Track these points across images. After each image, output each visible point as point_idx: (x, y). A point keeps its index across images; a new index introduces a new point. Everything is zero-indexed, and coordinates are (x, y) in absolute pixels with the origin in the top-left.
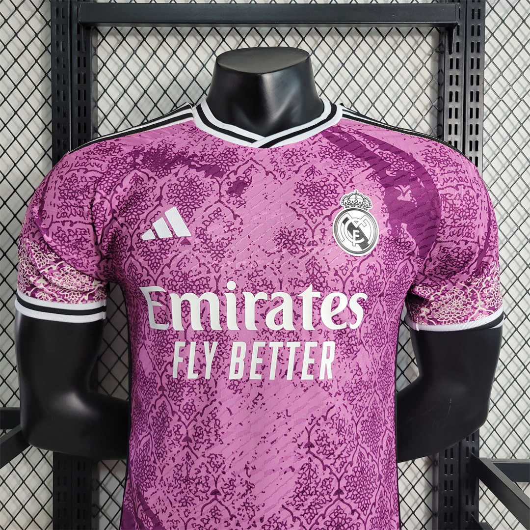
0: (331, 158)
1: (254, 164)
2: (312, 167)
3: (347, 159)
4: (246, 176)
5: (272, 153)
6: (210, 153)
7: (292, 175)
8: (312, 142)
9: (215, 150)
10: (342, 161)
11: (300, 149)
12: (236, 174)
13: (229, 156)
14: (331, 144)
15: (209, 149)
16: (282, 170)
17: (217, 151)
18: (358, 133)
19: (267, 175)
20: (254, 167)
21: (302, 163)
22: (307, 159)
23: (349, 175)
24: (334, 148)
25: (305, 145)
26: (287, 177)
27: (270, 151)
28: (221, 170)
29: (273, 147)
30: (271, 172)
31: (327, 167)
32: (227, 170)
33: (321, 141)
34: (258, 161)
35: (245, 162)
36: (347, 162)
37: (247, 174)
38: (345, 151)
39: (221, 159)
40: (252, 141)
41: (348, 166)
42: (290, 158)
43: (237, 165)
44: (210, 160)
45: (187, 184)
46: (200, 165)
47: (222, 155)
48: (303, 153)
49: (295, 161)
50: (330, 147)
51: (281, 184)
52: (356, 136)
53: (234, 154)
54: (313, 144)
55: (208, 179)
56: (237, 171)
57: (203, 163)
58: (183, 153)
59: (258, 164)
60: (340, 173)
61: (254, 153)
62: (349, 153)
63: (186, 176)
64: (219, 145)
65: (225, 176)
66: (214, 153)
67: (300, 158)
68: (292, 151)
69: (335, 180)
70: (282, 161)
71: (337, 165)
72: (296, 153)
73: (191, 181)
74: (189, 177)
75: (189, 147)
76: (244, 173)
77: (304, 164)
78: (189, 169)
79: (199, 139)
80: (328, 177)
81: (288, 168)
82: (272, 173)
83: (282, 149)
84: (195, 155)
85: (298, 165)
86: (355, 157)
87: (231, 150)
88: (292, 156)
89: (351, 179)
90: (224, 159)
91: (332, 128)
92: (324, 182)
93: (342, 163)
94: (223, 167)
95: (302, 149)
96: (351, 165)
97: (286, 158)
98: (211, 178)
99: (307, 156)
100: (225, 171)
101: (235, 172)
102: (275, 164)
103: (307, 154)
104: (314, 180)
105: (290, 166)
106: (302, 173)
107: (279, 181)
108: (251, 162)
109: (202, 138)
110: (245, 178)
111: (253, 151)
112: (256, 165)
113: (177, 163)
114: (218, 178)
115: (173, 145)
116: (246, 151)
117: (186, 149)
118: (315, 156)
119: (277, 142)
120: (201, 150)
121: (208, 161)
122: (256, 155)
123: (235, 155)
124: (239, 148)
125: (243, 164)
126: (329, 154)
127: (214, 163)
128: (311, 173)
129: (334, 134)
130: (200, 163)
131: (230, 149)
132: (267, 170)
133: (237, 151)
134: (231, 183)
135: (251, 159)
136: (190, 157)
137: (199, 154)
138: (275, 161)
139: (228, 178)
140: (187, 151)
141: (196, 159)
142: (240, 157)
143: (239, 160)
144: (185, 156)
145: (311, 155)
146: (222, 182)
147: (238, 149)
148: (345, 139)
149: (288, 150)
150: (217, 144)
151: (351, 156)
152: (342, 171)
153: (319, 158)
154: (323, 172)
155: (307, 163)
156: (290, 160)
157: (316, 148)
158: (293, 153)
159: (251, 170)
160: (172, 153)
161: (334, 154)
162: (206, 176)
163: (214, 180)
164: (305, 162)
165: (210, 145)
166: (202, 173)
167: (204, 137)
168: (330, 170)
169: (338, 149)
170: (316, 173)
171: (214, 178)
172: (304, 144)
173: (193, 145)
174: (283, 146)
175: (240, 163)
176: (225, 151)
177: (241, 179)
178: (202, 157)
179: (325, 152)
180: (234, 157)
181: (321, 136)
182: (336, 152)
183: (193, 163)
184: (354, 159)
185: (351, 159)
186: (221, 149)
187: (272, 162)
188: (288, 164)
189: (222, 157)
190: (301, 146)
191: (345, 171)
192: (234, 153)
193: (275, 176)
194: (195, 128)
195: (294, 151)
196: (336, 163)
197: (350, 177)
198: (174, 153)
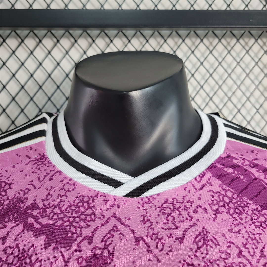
0: (228, 212)
1: (118, 223)
2: (203, 231)
3: (250, 212)
4: (106, 247)
5: (143, 206)
6: (56, 203)
7: (173, 244)
8: (198, 186)
9: (64, 198)
10: (244, 216)
11: (184, 198)
12: (90, 242)
13: (82, 209)
14: (225, 187)
15: (55, 195)
16: (160, 236)
17: (67, 201)
18: (256, 166)
19: (137, 243)
20: (118, 230)
21: (187, 224)
22: (195, 216)
23: (258, 243)
24: (229, 194)
25: (189, 192)
26: (166, 249)
27: (141, 202)
28: (70, 235)
29: (144, 195)
30: (142, 239)
31: (225, 230)
32: (77, 236)
33: (210, 184)
34: (123, 220)
35: (104, 220)
36: (252, 219)
37: (108, 243)
38: (245, 199)
39: (69, 215)
40: (116, 184)
41: (253, 226)
42: (169, 215)
43: (93, 225)
44: (55, 217)
45: (17, 260)
46: (40, 224)
47: (73, 208)
48: (188, 205)
49: (177, 220)
50: (223, 192)
51: (158, 261)
52: (254, 171)
53: (89, 207)
54: (201, 189)
55: (49, 253)
56: (92, 237)
57: (45, 221)
58: (21, 200)
59: (123, 224)
60: (245, 241)
61: (118, 206)
62: (251, 202)
63: (17, 245)
64: (69, 191)
65: (74, 246)
66: (62, 204)
67: (184, 214)
68: (172, 203)
69: (240, 254)
70: (159, 219)
71: (238, 225)
72: (178, 206)
73: (24, 254)
74: (21, 247)
75: (29, 190)
76: (102, 241)
77: (191, 226)
78: (23, 232)
79: (45, 177)
80: (228, 250)
81: (168, 232)
82: (144, 241)
83: (158, 198)
84: (34, 206)
85: (183, 226)
86: (260, 209)
87: (86, 199)
88: (172, 211)
89: (262, 251)
90: (74, 215)
91: (221, 160)
92: (224, 260)
93: (244, 221)
94: (73, 229)
95: (186, 199)
96: (257, 224)
97: (164, 214)
98: (54, 250)
99: (195, 211)
100: (75, 236)
101: (90, 239)
102: (148, 224)
103: (194, 206)
104: (208, 257)
105: (170, 228)
106: (189, 241)
107: (155, 256)
108: (113, 221)
109: (49, 176)
110: (103, 250)
111: (116, 203)
112: (120, 227)
113: (9, 218)
114: (63, 250)
115: (10, 184)
116: (106, 201)
117: (25, 194)
118: (205, 210)
119: (151, 188)
120: (44, 198)
121: (52, 219)
122: (121, 208)
123: (91, 208)
124: (96, 196)
125: (103, 225)
126: (224, 206)
127: (60, 223)
128: (202, 242)
129: (226, 169)
130: (41, 220)
131: (84, 197)
132: (137, 235)
133: (93, 201)
134: (83, 259)
135: (114, 215)
136: (28, 208)
137: (40, 204)
138: (148, 220)
139: (79, 249)
140: (26, 196)
141: (35, 212)
142: (98, 212)
143: (96, 217)
144: (22, 205)
145: (199, 209)
146: (70, 258)
147: (95, 198)
148: (242, 177)
149: (166, 201)
150: (66, 187)
151: (254, 207)
152: (246, 236)
153: (211, 213)
154: (221, 239)
155: (195, 224)
156: (170, 218)
157: (206, 195)
158: (174, 205)
159: (113, 236)
160: (5, 198)
161: (231, 205)
162: (46, 246)
163: (57, 254)
164: (192, 223)
165: (57, 188)
166: (41, 241)
167: (51, 174)
168: (228, 234)
169: (235, 196)
170: (210, 242)
171: (58, 250)
172: (187, 189)
173: (35, 187)
174: (158, 194)
175: (98, 222)
176: (78, 201)
177: (98, 252)
178: (44, 211)
179: (218, 203)
180: (89, 212)
181: (209, 174)
182: (234, 201)
183: (30, 220)
184: (259, 212)
185: (256, 212)
186: (71, 198)
187: (144, 222)
188: (167, 226)
189: (73, 210)
190: (184, 193)
191: (251, 236)
192: (89, 204)
193: (148, 246)
194: (44, 156)
195: (175, 202)
196: (236, 222)
197: (260, 246)
198: (8, 199)
